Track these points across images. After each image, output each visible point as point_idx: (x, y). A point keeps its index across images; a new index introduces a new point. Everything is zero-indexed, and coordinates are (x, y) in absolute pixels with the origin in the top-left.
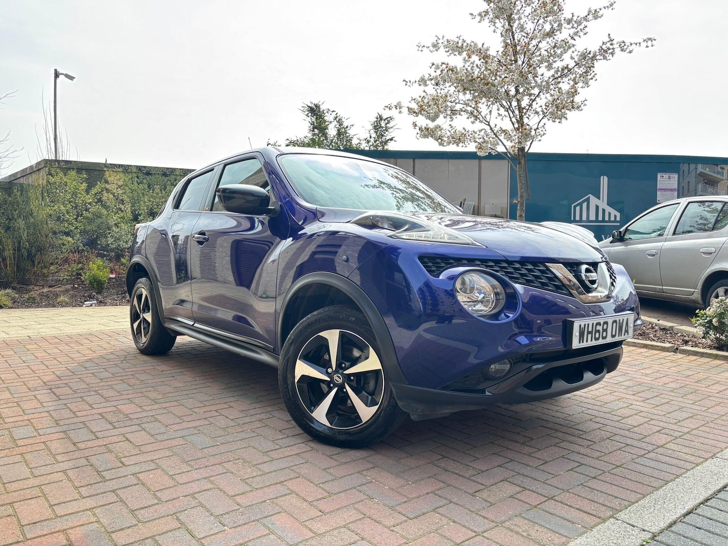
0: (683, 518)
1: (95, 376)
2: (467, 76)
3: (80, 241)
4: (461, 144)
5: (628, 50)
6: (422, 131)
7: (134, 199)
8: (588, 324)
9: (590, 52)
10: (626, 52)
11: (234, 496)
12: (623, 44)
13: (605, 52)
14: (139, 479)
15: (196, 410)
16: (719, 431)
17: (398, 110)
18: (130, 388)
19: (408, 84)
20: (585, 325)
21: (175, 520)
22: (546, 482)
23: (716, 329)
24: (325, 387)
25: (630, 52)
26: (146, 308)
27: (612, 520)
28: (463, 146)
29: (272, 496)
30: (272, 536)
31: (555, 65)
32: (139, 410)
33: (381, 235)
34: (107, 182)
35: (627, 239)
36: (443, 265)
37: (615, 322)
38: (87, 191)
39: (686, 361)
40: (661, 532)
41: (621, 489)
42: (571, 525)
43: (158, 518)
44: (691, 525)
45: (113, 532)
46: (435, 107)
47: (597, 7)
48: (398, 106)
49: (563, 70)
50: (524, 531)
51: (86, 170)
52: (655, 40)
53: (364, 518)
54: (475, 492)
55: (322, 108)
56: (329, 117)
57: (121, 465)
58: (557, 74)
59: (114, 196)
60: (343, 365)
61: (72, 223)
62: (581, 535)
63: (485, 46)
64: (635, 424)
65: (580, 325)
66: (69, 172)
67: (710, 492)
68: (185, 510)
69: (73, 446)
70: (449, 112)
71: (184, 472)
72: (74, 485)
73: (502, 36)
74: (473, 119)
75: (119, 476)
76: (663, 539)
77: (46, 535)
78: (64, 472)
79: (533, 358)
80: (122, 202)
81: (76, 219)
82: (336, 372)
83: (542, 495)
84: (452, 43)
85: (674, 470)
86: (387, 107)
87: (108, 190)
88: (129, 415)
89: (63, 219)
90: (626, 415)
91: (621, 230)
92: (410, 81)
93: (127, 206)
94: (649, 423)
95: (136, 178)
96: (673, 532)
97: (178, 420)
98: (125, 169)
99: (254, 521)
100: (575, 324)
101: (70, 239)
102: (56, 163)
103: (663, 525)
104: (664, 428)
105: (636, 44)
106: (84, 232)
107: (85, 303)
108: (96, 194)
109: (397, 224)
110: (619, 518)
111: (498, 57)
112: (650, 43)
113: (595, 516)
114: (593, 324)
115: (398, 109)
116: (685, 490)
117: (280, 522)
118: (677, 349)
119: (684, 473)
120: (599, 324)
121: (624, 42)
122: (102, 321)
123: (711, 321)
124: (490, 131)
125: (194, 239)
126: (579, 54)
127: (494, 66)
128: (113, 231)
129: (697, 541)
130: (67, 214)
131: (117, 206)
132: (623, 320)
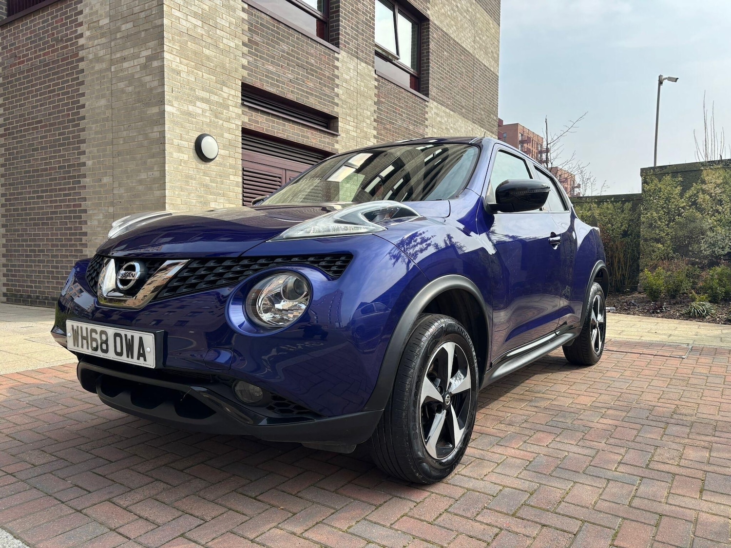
3: (671, 248)
8: (81, 327)
20: (78, 326)
34: (704, 182)
37: (118, 335)
38: (681, 195)
51: (682, 172)
59: (711, 197)
61: (664, 229)
65: (73, 326)
66: (664, 177)
80: (720, 202)
81: (667, 225)
87: (704, 191)
89: (655, 225)
93: (726, 207)
100: (67, 322)
101: (660, 246)
102: (652, 170)
106: (675, 238)
108: (690, 197)
114: (87, 329)
120: (94, 331)
128: (707, 236)
130: (659, 220)
131: (714, 208)
132: (132, 337)
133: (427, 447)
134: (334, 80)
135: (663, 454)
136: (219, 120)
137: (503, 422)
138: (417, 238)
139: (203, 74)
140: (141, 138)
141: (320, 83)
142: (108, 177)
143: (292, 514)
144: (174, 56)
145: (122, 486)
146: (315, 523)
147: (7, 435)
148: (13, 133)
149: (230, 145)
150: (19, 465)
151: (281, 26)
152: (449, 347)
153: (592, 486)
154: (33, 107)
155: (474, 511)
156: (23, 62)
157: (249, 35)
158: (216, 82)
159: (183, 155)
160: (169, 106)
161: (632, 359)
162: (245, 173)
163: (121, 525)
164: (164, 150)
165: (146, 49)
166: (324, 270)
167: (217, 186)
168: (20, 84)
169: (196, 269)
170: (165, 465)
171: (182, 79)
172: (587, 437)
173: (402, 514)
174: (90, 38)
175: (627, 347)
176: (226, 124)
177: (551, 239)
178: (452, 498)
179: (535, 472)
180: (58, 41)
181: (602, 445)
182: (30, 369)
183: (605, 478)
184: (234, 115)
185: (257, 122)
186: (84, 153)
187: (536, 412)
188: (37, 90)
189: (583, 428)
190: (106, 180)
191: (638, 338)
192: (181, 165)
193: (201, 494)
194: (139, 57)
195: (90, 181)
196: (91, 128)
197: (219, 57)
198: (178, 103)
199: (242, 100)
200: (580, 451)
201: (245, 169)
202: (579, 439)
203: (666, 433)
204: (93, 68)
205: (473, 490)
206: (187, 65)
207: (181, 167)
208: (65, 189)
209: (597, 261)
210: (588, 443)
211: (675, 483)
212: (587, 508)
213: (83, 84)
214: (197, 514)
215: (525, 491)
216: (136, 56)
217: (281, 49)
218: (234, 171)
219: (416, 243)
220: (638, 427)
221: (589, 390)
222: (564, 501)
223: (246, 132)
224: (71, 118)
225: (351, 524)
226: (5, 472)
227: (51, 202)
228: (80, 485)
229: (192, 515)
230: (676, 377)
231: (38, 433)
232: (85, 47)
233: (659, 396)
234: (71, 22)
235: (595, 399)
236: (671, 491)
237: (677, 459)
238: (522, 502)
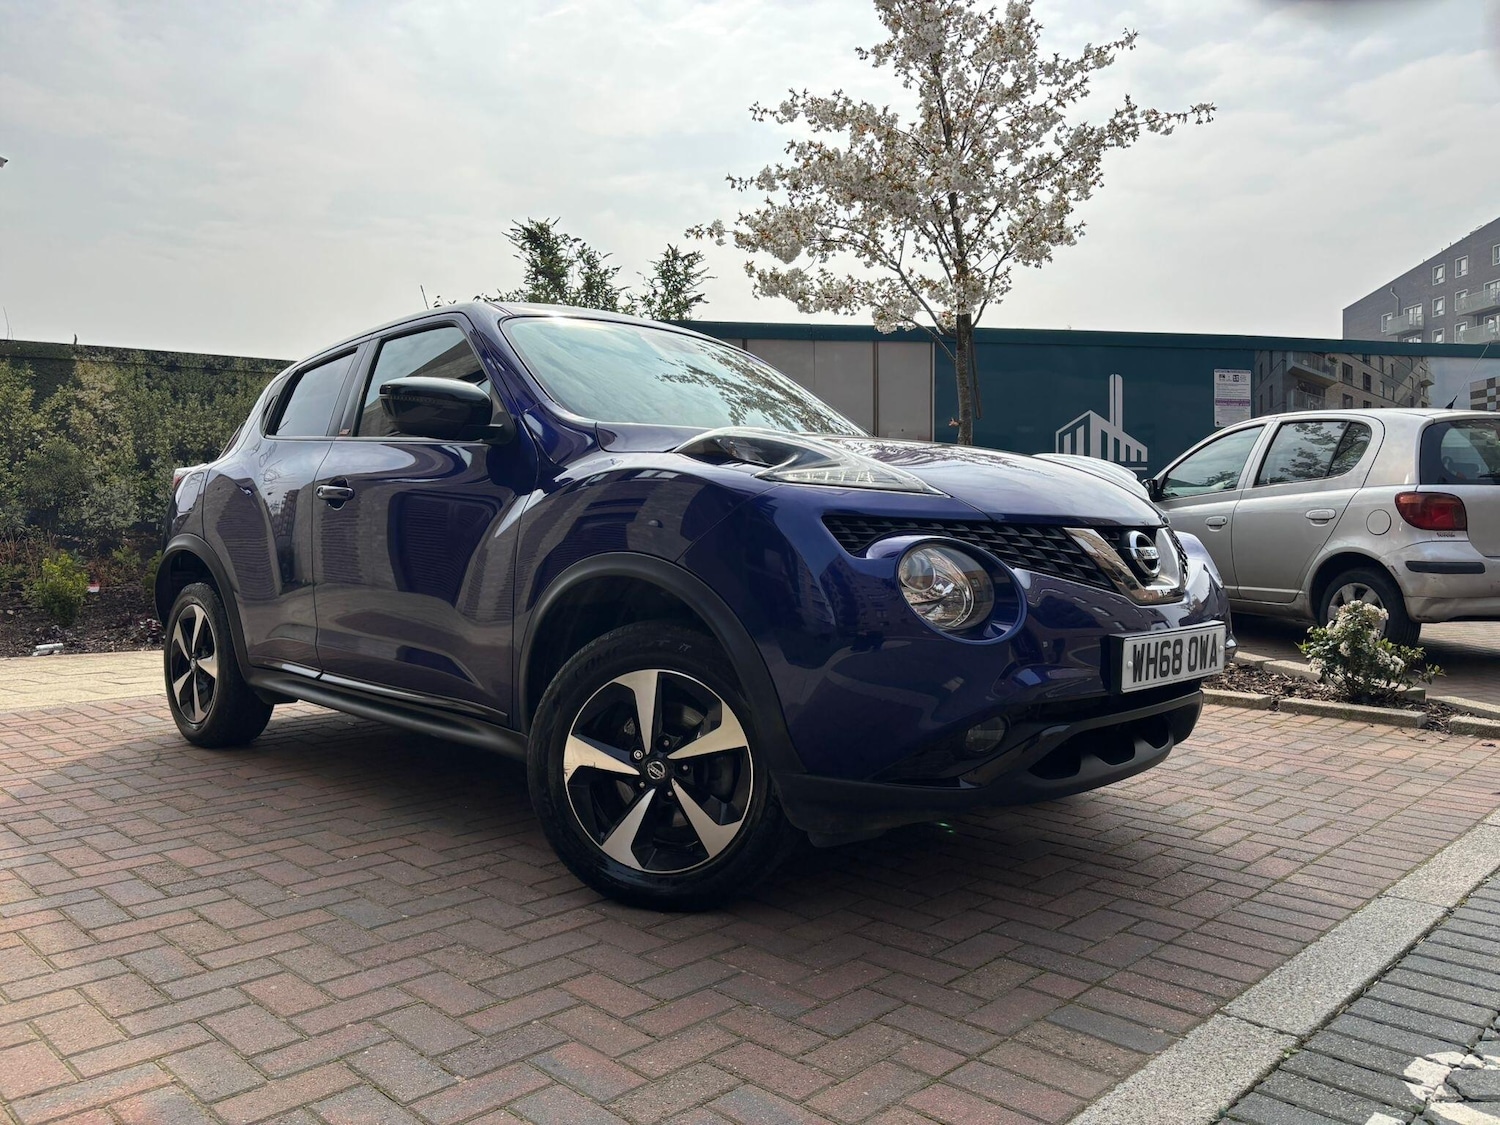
0: (1347, 1006)
1: (98, 794)
2: (859, 171)
3: (19, 514)
4: (843, 310)
5: (1163, 129)
6: (765, 281)
7: (140, 422)
8: (1149, 644)
9: (1093, 130)
10: (1159, 132)
11: (463, 1016)
12: (1153, 117)
13: (1120, 131)
14: (248, 995)
15: (343, 853)
16: (1382, 849)
17: (716, 238)
18: (184, 816)
19: (737, 185)
20: (1143, 645)
21: (347, 1071)
22: (1080, 955)
23: (1346, 663)
24: (626, 790)
25: (1168, 132)
26: (205, 648)
27: (1218, 1017)
28: (846, 313)
29: (540, 1012)
30: (559, 1088)
31: (1027, 154)
32: (215, 858)
33: (739, 474)
34: (78, 385)
35: (1167, 496)
36: (871, 532)
37: (1194, 640)
38: (35, 406)
39: (1295, 724)
40: (1313, 1034)
41: (1223, 961)
42: (1144, 1031)
43: (309, 1069)
44: (1365, 1018)
45: (216, 1102)
46: (792, 233)
47: (1103, 43)
48: (716, 230)
49: (1042, 163)
50: (1057, 1047)
52: (1213, 109)
53: (739, 1043)
54: (950, 982)
55: (555, 231)
56: (566, 252)
57: (200, 969)
58: (1032, 171)
59: (95, 416)
60: (667, 743)
62: (1166, 1047)
63: (889, 113)
64: (1225, 843)
65: (1135, 646)
67: (1387, 958)
68: (363, 1050)
69: (83, 935)
70: (819, 245)
71: (343, 976)
72: (105, 1012)
73: (922, 94)
74: (867, 258)
75: (200, 990)
76: (1320, 1046)
77: (67, 1116)
78: (78, 988)
79: (1047, 712)
80: (114, 428)
81: (10, 466)
82: (652, 757)
83: (1079, 980)
84: (822, 105)
85: (1314, 922)
86: (692, 231)
87: (81, 404)
88: (196, 870)
90: (1206, 827)
91: (1156, 478)
92: (740, 179)
93: (125, 438)
94: (1250, 838)
95: (144, 376)
96: (1334, 1032)
97: (305, 875)
98: (121, 357)
99: (514, 1062)
100: (1126, 643)
103: (1314, 1021)
104: (1279, 848)
105: (1179, 117)
106: (28, 494)
107: (38, 647)
108: (54, 411)
109: (771, 453)
110: (1231, 1013)
111: (915, 135)
112: (1204, 116)
113: (1186, 1012)
114: (1157, 643)
115: (716, 236)
116: (1341, 956)
117: (569, 1058)
118: (1276, 703)
119: (1333, 927)
120: (1166, 644)
121: (1155, 112)
122: (87, 684)
123: (1336, 648)
124: (899, 283)
125: (320, 494)
126: (1072, 133)
127: (906, 153)
128: (93, 491)
129: (1380, 1046)
131: (103, 438)
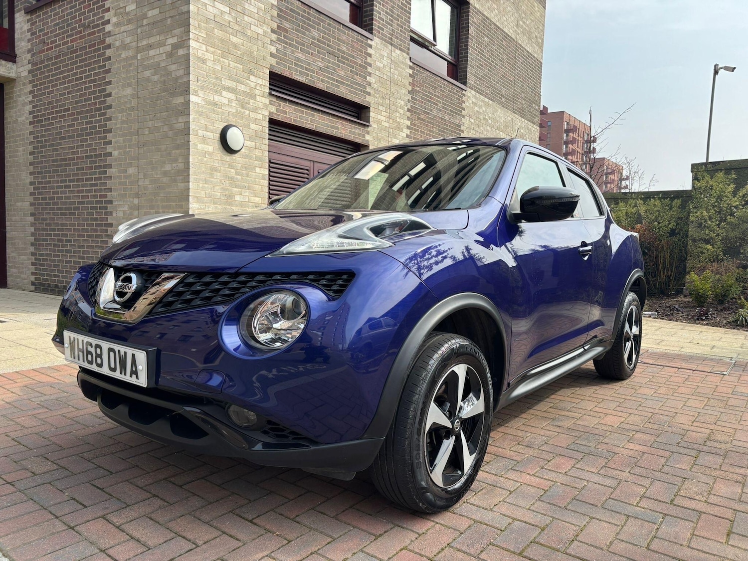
3: (721, 249)
8: (78, 339)
20: (74, 338)
37: (112, 350)
38: (734, 194)
51: (735, 169)
61: (714, 230)
65: (70, 337)
66: (716, 173)
81: (718, 225)
89: (705, 225)
101: (709, 247)
102: (703, 166)
106: (726, 239)
108: (744, 195)
114: (83, 341)
120: (89, 343)
130: (709, 220)
132: (125, 353)
133: (431, 476)
134: (366, 68)
135: (691, 488)
136: (245, 111)
137: (521, 443)
138: (432, 250)
139: (230, 62)
140: (166, 129)
141: (351, 71)
142: (134, 168)
143: (287, 542)
144: (200, 44)
145: (119, 502)
146: (309, 553)
147: (13, 439)
148: (41, 121)
149: (256, 136)
150: (19, 473)
151: (312, 12)
152: (461, 370)
153: (609, 523)
154: (61, 95)
155: (479, 547)
156: (51, 48)
157: (278, 21)
158: (243, 71)
159: (207, 146)
160: (194, 96)
161: (668, 374)
162: (272, 165)
163: (111, 546)
164: (189, 142)
165: (172, 37)
166: (325, 288)
167: (242, 178)
168: (49, 71)
169: (191, 284)
170: (165, 479)
171: (208, 67)
172: (611, 464)
173: (402, 547)
174: (118, 25)
175: (666, 359)
176: (252, 115)
177: (581, 249)
178: (457, 530)
179: (549, 503)
180: (86, 27)
181: (625, 475)
182: (46, 366)
183: (624, 515)
184: (261, 105)
185: (285, 112)
186: (110, 143)
187: (558, 433)
188: (64, 78)
189: (607, 454)
190: (131, 171)
191: (678, 350)
192: (206, 157)
193: (197, 513)
194: (165, 45)
195: (116, 171)
196: (117, 118)
197: (247, 44)
198: (203, 92)
199: (270, 89)
200: (600, 480)
201: (272, 161)
202: (601, 466)
203: (697, 463)
204: (120, 55)
205: (481, 523)
206: (213, 53)
207: (205, 159)
208: (91, 179)
209: (633, 270)
210: (611, 472)
211: (700, 523)
212: (602, 549)
213: (110, 72)
214: (189, 537)
215: (537, 526)
216: (162, 44)
217: (311, 36)
218: (260, 163)
219: (430, 256)
220: (667, 454)
221: (618, 409)
222: (576, 540)
223: (273, 122)
224: (97, 106)
225: (347, 556)
226: (5, 481)
227: (78, 192)
228: (77, 499)
229: (184, 537)
230: (714, 397)
231: (44, 438)
232: (112, 34)
233: (694, 418)
234: (98, 8)
235: (623, 419)
236: (695, 533)
237: (705, 494)
238: (532, 539)
